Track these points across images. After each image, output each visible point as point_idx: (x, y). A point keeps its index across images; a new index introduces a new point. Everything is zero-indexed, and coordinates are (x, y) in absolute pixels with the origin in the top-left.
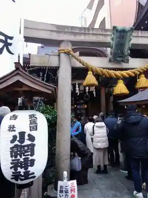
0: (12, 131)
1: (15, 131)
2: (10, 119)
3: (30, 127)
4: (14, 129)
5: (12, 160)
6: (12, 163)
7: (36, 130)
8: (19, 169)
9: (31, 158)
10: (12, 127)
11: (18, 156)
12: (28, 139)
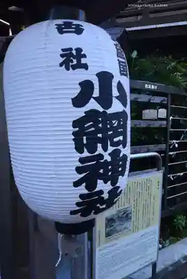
0: (74, 67)
1: (85, 67)
2: (61, 30)
4: (83, 61)
5: (81, 160)
6: (79, 170)
10: (74, 52)
11: (99, 145)
12: (117, 98)
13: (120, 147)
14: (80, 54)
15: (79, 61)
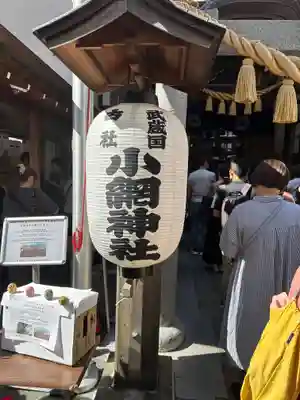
3: (150, 138)
7: (163, 147)
8: (126, 234)
9: (150, 211)
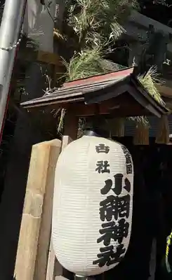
0: (103, 172)
3: (127, 167)
4: (108, 168)
6: (101, 232)
7: (131, 173)
9: (126, 220)
10: (104, 163)
11: (113, 216)
12: (125, 187)
13: (125, 217)
14: (106, 164)
15: (106, 168)
